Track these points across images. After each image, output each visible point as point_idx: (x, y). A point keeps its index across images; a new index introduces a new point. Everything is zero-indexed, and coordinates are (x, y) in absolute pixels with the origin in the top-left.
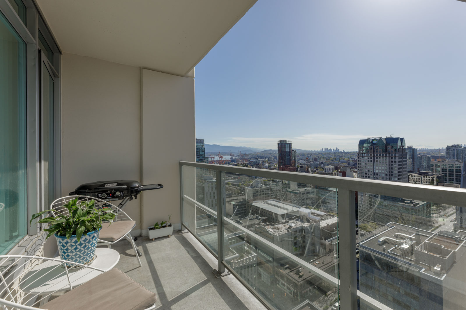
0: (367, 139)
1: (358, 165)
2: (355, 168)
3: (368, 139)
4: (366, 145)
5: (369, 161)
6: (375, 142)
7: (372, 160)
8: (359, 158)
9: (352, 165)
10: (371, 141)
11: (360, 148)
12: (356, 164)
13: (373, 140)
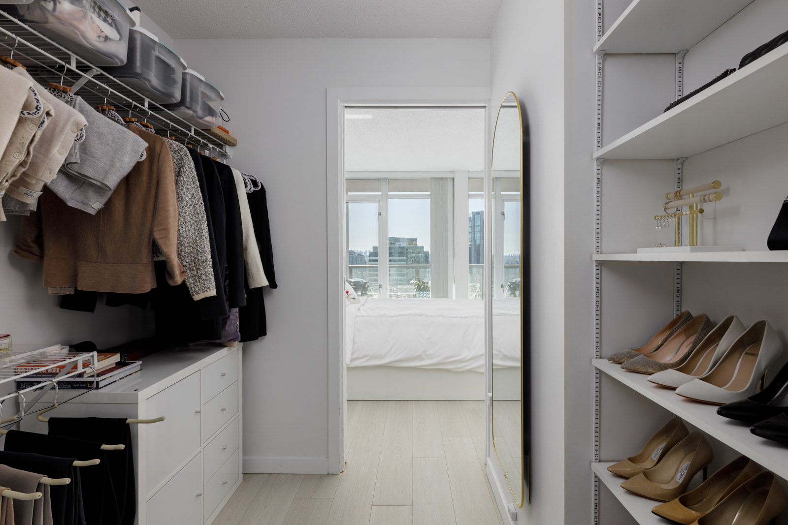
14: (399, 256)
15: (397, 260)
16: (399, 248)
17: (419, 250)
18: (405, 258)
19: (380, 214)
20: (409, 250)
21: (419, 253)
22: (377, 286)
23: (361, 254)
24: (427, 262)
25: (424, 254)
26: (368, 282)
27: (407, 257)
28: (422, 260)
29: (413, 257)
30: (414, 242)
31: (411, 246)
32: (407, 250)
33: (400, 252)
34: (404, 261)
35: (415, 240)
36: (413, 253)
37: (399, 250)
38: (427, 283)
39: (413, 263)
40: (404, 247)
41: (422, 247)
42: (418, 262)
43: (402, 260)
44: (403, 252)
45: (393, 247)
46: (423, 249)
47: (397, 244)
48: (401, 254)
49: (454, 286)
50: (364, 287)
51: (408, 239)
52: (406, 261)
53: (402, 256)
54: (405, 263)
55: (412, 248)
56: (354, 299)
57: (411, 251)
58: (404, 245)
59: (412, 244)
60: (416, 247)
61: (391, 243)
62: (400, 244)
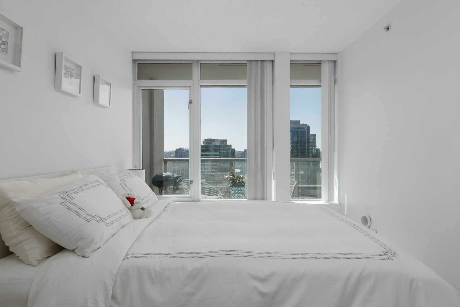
14: (215, 152)
15: (213, 155)
16: (214, 146)
17: (228, 148)
18: (218, 153)
19: (191, 102)
20: (221, 148)
21: (228, 150)
22: (188, 181)
23: (188, 150)
24: (234, 156)
25: (231, 150)
26: (180, 177)
27: (220, 153)
28: (230, 154)
29: (224, 153)
30: (225, 142)
31: (223, 145)
32: (220, 148)
33: (215, 149)
34: (218, 156)
35: (226, 141)
36: (224, 150)
37: (215, 147)
38: (243, 178)
39: (224, 157)
40: (218, 146)
41: (231, 146)
42: (227, 156)
43: (216, 155)
44: (217, 149)
45: (210, 146)
46: (231, 147)
47: (213, 143)
48: (216, 151)
49: (273, 182)
50: (176, 181)
51: (221, 140)
52: (220, 156)
53: (217, 152)
54: (218, 157)
55: (223, 146)
56: (143, 209)
57: (223, 148)
58: (218, 144)
59: (223, 144)
60: (226, 146)
61: (209, 143)
62: (215, 144)
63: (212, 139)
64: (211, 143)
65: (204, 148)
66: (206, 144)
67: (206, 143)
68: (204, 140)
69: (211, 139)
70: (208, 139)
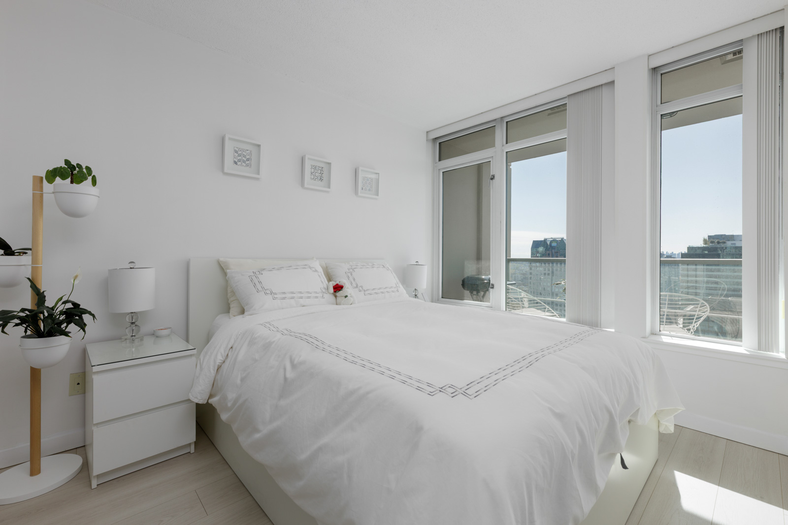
0: (543, 240)
1: (529, 281)
2: (524, 285)
3: (545, 240)
4: (541, 249)
5: (545, 274)
6: (554, 244)
7: (550, 272)
8: (531, 269)
9: (520, 281)
10: (548, 243)
11: (532, 254)
12: (525, 278)
13: (551, 242)
19: (492, 178)
61: (718, 243)
62: (735, 244)
63: (727, 234)
64: (724, 243)
65: (706, 252)
66: (711, 244)
67: (712, 242)
68: (706, 238)
69: (725, 235)
70: (715, 235)
